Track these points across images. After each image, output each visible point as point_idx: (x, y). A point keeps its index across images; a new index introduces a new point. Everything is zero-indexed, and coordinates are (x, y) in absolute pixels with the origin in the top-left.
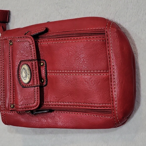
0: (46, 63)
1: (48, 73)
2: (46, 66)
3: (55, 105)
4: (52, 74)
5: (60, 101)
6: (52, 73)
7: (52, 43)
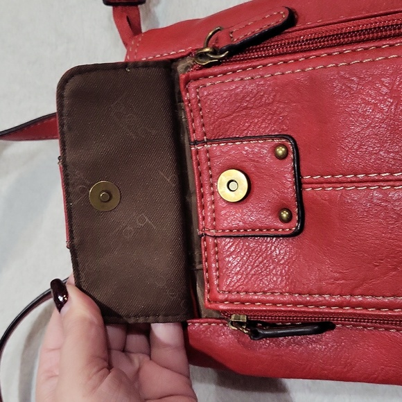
0: (296, 146)
1: (304, 186)
2: (297, 160)
3: (341, 306)
4: (324, 188)
5: (359, 291)
6: (322, 183)
7: (325, 67)
